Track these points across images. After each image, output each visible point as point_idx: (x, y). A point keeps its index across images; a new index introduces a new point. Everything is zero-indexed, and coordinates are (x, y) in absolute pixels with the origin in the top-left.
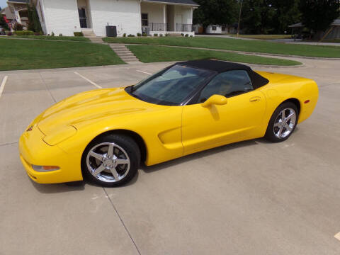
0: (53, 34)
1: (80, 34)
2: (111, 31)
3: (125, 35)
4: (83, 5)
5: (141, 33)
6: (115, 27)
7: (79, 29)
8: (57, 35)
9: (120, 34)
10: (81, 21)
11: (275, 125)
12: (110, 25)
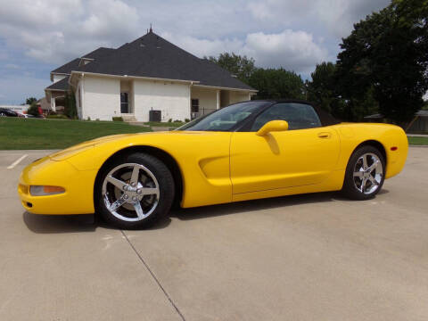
0: (89, 119)
1: (120, 119)
2: (155, 116)
3: (170, 120)
4: (126, 90)
5: (189, 118)
6: (160, 112)
7: (119, 114)
8: (93, 119)
9: (165, 119)
10: (122, 105)
11: (355, 174)
12: (154, 109)
